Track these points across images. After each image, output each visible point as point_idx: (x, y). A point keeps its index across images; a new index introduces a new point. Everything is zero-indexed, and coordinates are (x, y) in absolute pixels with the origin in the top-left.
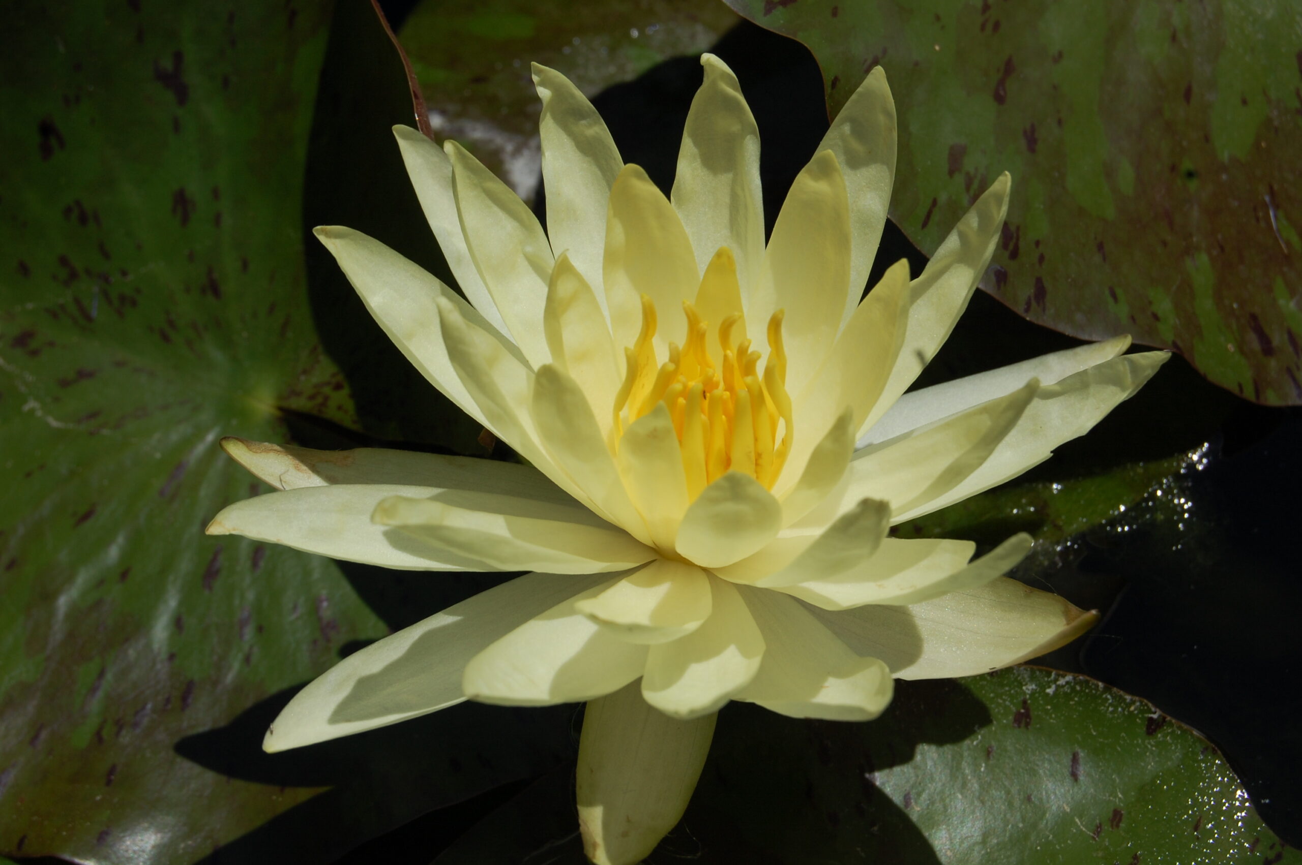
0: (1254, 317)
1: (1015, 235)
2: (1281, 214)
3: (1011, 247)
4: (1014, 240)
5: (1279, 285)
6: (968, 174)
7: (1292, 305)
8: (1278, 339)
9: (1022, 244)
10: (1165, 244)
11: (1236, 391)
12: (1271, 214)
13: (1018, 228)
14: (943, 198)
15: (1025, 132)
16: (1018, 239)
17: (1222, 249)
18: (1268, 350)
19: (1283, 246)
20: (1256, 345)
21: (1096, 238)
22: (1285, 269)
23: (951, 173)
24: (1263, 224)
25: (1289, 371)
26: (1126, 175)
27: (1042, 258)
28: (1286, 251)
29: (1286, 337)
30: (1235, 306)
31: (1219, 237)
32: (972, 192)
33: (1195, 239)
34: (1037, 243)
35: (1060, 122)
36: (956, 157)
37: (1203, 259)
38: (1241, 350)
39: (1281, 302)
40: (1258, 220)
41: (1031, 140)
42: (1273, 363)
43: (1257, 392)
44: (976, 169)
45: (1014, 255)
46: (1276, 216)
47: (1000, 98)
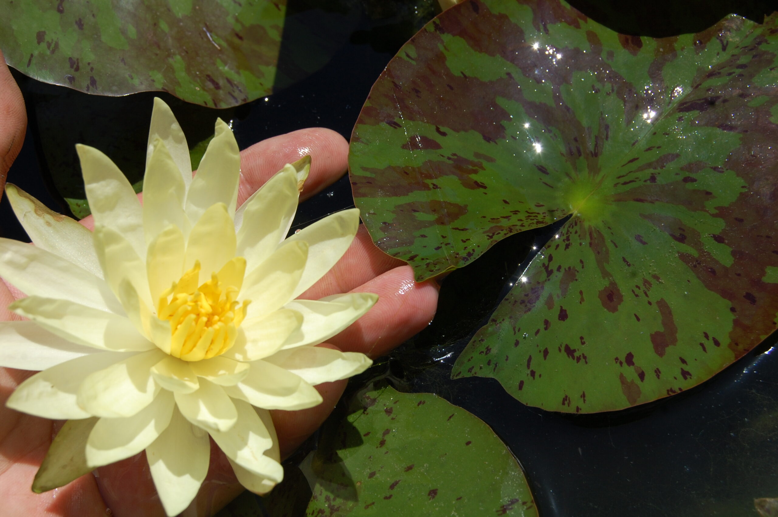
0: (208, 76)
1: (76, 62)
2: (213, 34)
3: (75, 66)
4: (76, 64)
5: (219, 62)
6: (48, 42)
7: (226, 68)
8: (221, 82)
9: (80, 65)
10: (157, 55)
11: (204, 105)
12: (209, 35)
13: (78, 59)
14: (36, 53)
15: (76, 22)
16: (78, 63)
17: (187, 52)
18: (217, 87)
19: (217, 46)
20: (211, 86)
21: (120, 58)
22: (220, 55)
23: (39, 43)
24: (205, 39)
25: (230, 93)
26: (132, 31)
27: (92, 69)
28: (219, 48)
29: (225, 81)
30: (198, 73)
31: (184, 48)
32: (51, 49)
33: (172, 51)
34: (89, 64)
35: (93, 15)
36: (40, 37)
37: (178, 57)
38: (203, 88)
39: (221, 68)
40: (202, 38)
41: (80, 24)
42: (221, 92)
43: (216, 104)
44: (52, 40)
45: (77, 69)
46: (211, 36)
47: (61, 11)
